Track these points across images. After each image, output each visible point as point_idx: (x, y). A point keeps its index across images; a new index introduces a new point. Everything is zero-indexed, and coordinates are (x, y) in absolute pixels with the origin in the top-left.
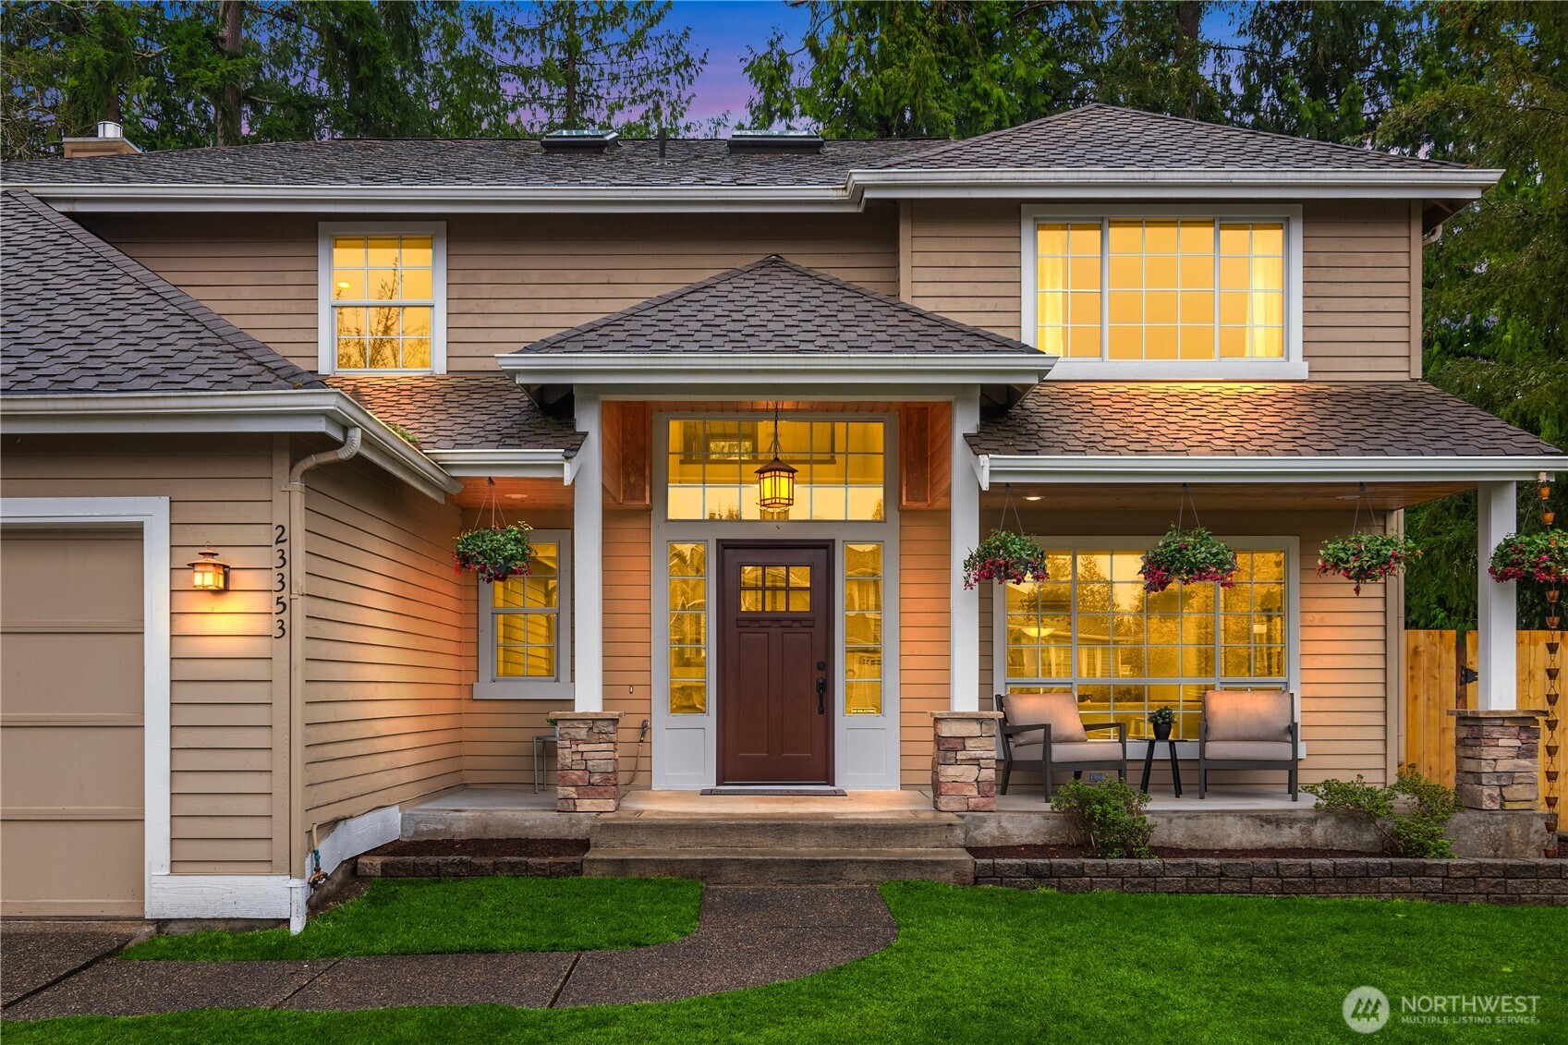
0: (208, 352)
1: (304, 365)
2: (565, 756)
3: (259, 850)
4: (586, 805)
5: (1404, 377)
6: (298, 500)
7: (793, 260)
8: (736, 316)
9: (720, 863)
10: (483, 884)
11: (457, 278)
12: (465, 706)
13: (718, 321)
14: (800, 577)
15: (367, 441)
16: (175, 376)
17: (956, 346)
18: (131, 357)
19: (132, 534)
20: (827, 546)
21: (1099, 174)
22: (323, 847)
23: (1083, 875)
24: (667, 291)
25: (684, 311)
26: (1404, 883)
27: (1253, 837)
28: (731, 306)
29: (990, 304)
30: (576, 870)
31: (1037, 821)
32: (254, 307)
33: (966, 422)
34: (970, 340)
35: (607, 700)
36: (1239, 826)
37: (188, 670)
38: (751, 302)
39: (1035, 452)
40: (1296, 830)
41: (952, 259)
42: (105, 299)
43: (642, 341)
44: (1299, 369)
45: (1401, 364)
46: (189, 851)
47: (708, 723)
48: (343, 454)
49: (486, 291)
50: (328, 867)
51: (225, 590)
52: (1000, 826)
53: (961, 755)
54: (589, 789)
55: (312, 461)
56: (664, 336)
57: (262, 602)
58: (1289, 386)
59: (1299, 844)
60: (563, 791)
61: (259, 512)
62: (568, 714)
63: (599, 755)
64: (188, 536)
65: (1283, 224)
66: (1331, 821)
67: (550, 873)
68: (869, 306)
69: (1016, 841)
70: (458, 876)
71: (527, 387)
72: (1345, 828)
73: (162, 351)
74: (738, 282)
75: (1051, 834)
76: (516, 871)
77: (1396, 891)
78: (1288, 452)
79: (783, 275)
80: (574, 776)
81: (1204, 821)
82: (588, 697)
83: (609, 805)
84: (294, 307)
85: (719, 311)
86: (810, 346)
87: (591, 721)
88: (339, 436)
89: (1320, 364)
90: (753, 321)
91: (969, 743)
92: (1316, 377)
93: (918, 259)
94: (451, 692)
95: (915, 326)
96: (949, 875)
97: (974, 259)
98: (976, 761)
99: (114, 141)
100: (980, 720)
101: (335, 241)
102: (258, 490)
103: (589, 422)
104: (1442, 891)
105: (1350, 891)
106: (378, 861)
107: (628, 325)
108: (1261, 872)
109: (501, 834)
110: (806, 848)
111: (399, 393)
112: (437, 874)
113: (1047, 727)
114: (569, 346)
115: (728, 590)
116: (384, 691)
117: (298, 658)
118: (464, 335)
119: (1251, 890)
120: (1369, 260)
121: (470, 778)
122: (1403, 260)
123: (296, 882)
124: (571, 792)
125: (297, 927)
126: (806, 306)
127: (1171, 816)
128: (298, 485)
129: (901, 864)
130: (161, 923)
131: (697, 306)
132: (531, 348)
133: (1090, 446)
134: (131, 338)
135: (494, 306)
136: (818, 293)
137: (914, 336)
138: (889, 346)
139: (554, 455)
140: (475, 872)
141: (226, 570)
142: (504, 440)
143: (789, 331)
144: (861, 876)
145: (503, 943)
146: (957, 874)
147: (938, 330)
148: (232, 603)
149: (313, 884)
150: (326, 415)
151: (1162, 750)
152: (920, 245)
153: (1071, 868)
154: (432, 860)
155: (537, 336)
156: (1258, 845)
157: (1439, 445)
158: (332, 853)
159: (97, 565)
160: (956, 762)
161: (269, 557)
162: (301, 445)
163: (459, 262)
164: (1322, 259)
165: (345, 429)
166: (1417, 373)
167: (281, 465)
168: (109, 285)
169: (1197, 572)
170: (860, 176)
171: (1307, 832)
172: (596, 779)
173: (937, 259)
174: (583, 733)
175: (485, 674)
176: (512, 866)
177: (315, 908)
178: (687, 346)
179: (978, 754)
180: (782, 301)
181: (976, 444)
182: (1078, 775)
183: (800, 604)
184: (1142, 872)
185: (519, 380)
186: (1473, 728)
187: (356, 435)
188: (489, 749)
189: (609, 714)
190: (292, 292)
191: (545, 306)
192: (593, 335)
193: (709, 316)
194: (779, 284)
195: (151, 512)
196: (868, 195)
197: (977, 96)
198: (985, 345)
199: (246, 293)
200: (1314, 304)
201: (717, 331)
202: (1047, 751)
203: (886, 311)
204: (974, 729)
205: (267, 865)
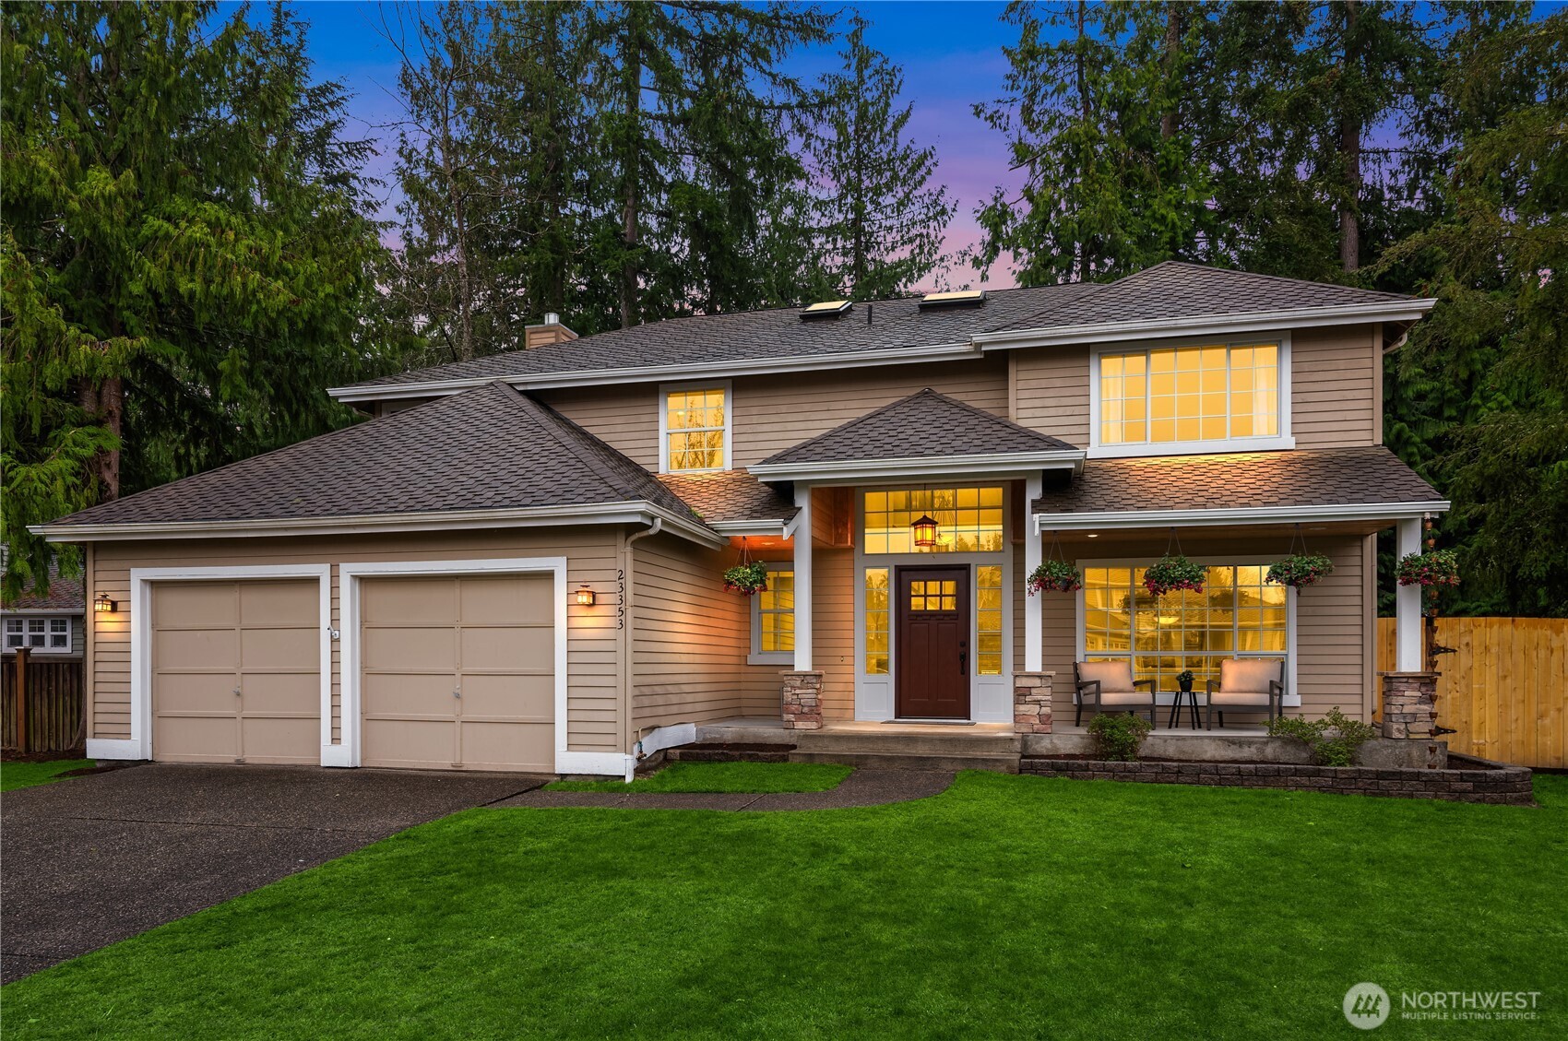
0: (586, 480)
1: (650, 469)
2: (788, 696)
3: (610, 739)
4: (800, 725)
5: (1369, 444)
6: (629, 557)
7: (939, 390)
8: (891, 433)
9: (866, 757)
10: (730, 765)
11: (738, 412)
12: (743, 669)
13: (881, 437)
14: (950, 587)
15: (664, 522)
16: (568, 496)
17: (1022, 447)
18: (549, 485)
19: (548, 576)
20: (965, 569)
21: (1138, 324)
22: (645, 741)
23: (1088, 770)
24: (862, 414)
25: (861, 431)
26: (1304, 780)
27: (1223, 753)
28: (891, 427)
29: (1069, 411)
30: (785, 759)
31: (1076, 740)
32: (624, 436)
33: (1034, 492)
34: (1032, 442)
35: (814, 665)
36: (1213, 745)
37: (575, 646)
38: (904, 423)
39: (1071, 511)
40: (1253, 749)
41: (1044, 383)
42: (537, 450)
43: (831, 453)
44: (1289, 442)
45: (1367, 435)
46: (575, 739)
47: (890, 678)
48: (652, 532)
49: (755, 420)
50: (648, 751)
51: (593, 604)
52: (1052, 742)
53: (1028, 699)
54: (801, 716)
55: (637, 535)
56: (845, 449)
57: (612, 610)
58: (1279, 454)
59: (1255, 758)
60: (786, 717)
61: (609, 564)
62: (790, 672)
63: (807, 695)
64: (575, 576)
65: (1279, 344)
66: (1278, 743)
67: (770, 760)
68: (976, 422)
69: (1062, 752)
70: (720, 761)
71: (767, 484)
72: (1289, 748)
73: (565, 481)
74: (899, 409)
75: (1085, 748)
76: (752, 758)
77: (1298, 786)
78: (1242, 505)
79: (929, 403)
80: (793, 708)
81: (1189, 742)
82: (803, 663)
83: (813, 725)
84: (646, 435)
85: (882, 430)
86: (931, 452)
87: (804, 675)
88: (648, 522)
89: (1304, 438)
90: (901, 436)
91: (1033, 691)
92: (1302, 447)
93: (1021, 385)
94: (734, 660)
95: (1001, 434)
96: (1004, 768)
97: (1058, 383)
98: (1038, 702)
99: (554, 325)
100: (1040, 677)
101: (668, 394)
102: (609, 552)
103: (803, 501)
104: (1332, 787)
105: (1266, 785)
106: (678, 751)
107: (826, 443)
108: (1206, 772)
109: (751, 741)
110: (922, 750)
111: (701, 486)
112: (709, 760)
113: (1098, 683)
114: (789, 458)
115: (902, 596)
116: (684, 659)
117: (629, 640)
118: (743, 446)
119: (1198, 782)
120: (1342, 364)
121: (745, 712)
122: (1368, 363)
123: (628, 757)
124: (791, 717)
125: (629, 779)
126: (936, 424)
127: (1165, 739)
128: (629, 549)
129: (974, 760)
130: (563, 776)
131: (869, 428)
132: (766, 461)
133: (1110, 506)
134: (549, 474)
135: (760, 428)
136: (947, 414)
137: (998, 441)
138: (979, 449)
139: (778, 522)
140: (730, 759)
141: (594, 595)
142: (754, 514)
143: (922, 442)
144: (950, 767)
145: (728, 788)
146: (1008, 767)
147: (1015, 436)
148: (597, 611)
149: (639, 759)
150: (642, 513)
151: (1186, 700)
152: (1022, 375)
153: (1080, 765)
154: (707, 752)
155: (769, 454)
156: (1226, 758)
157: (1355, 496)
158: (650, 745)
159: (532, 591)
160: (1025, 703)
161: (614, 587)
162: (630, 529)
163: (740, 403)
164: (1306, 367)
165: (653, 518)
166: (1379, 441)
167: (620, 541)
168: (540, 441)
169: (1177, 583)
170: (978, 338)
171: (1261, 751)
172: (806, 710)
173: (1034, 384)
174: (798, 683)
175: (754, 650)
176: (750, 756)
177: (637, 771)
178: (857, 455)
179: (1039, 697)
180: (923, 421)
181: (1038, 506)
182: (1132, 713)
183: (949, 605)
184: (1126, 769)
185: (760, 480)
186: (1391, 682)
187: (658, 522)
188: (757, 694)
189: (817, 672)
190: (644, 426)
191: (789, 426)
192: (804, 451)
193: (876, 434)
194: (924, 409)
195: (557, 564)
196: (984, 349)
197: (1156, 220)
198: (1041, 445)
199: (619, 428)
200: (1299, 398)
201: (878, 444)
202: (1098, 698)
203: (986, 424)
204: (1037, 682)
205: (614, 747)
